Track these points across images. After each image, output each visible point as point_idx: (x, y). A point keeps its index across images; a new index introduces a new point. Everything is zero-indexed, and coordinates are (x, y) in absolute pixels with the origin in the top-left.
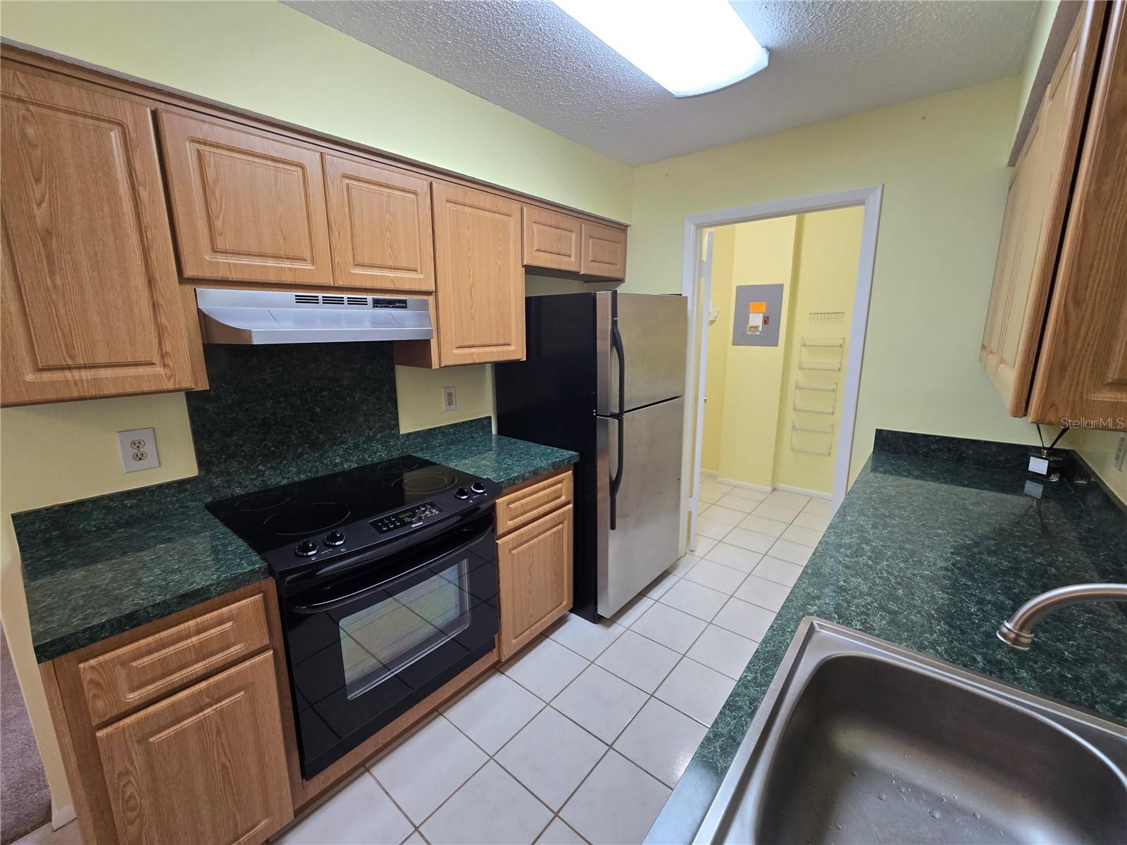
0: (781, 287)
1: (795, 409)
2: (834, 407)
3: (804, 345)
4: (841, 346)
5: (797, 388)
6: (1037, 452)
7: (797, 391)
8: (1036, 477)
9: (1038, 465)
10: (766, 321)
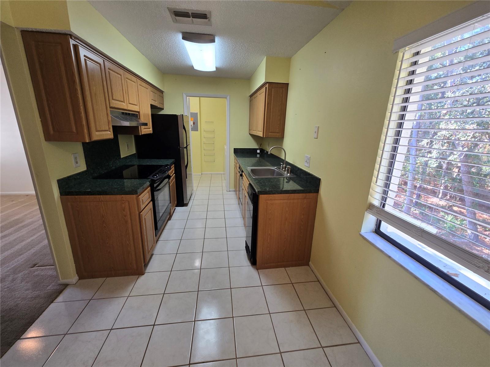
0: (197, 113)
1: (204, 150)
2: (214, 148)
3: (205, 131)
4: (214, 131)
5: (204, 143)
6: (258, 149)
7: (204, 144)
8: (258, 153)
9: (258, 151)
10: (194, 124)
